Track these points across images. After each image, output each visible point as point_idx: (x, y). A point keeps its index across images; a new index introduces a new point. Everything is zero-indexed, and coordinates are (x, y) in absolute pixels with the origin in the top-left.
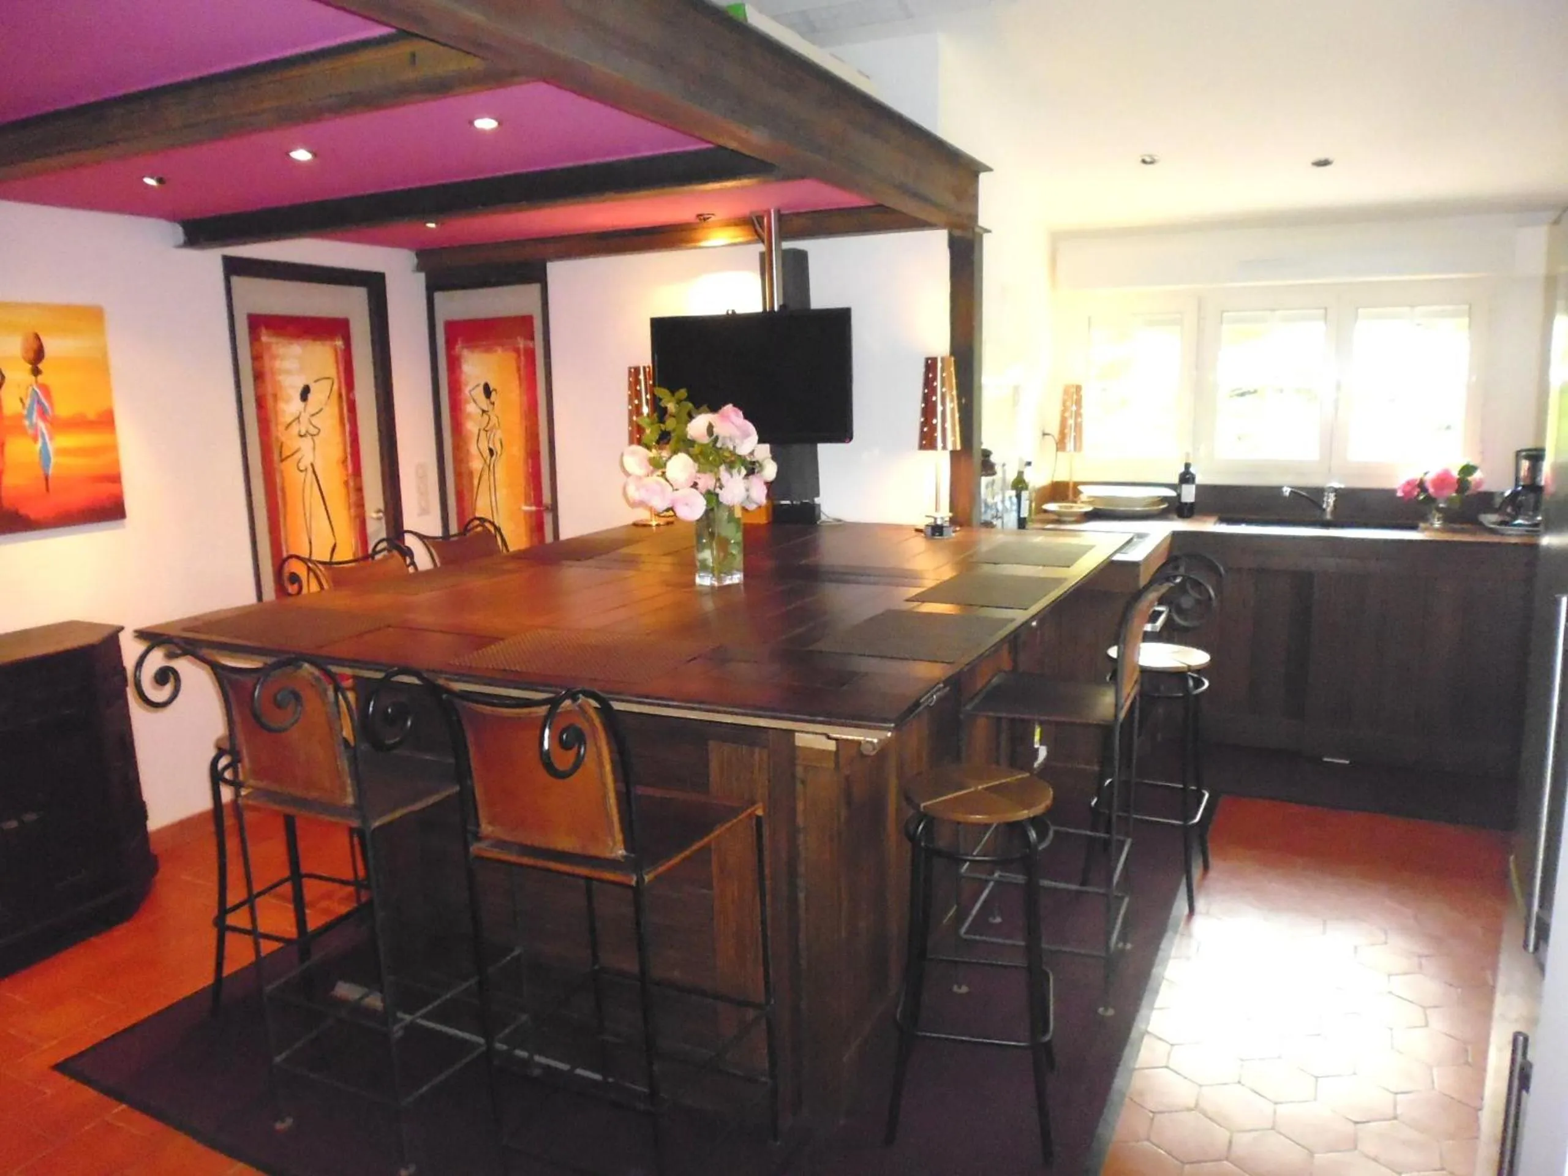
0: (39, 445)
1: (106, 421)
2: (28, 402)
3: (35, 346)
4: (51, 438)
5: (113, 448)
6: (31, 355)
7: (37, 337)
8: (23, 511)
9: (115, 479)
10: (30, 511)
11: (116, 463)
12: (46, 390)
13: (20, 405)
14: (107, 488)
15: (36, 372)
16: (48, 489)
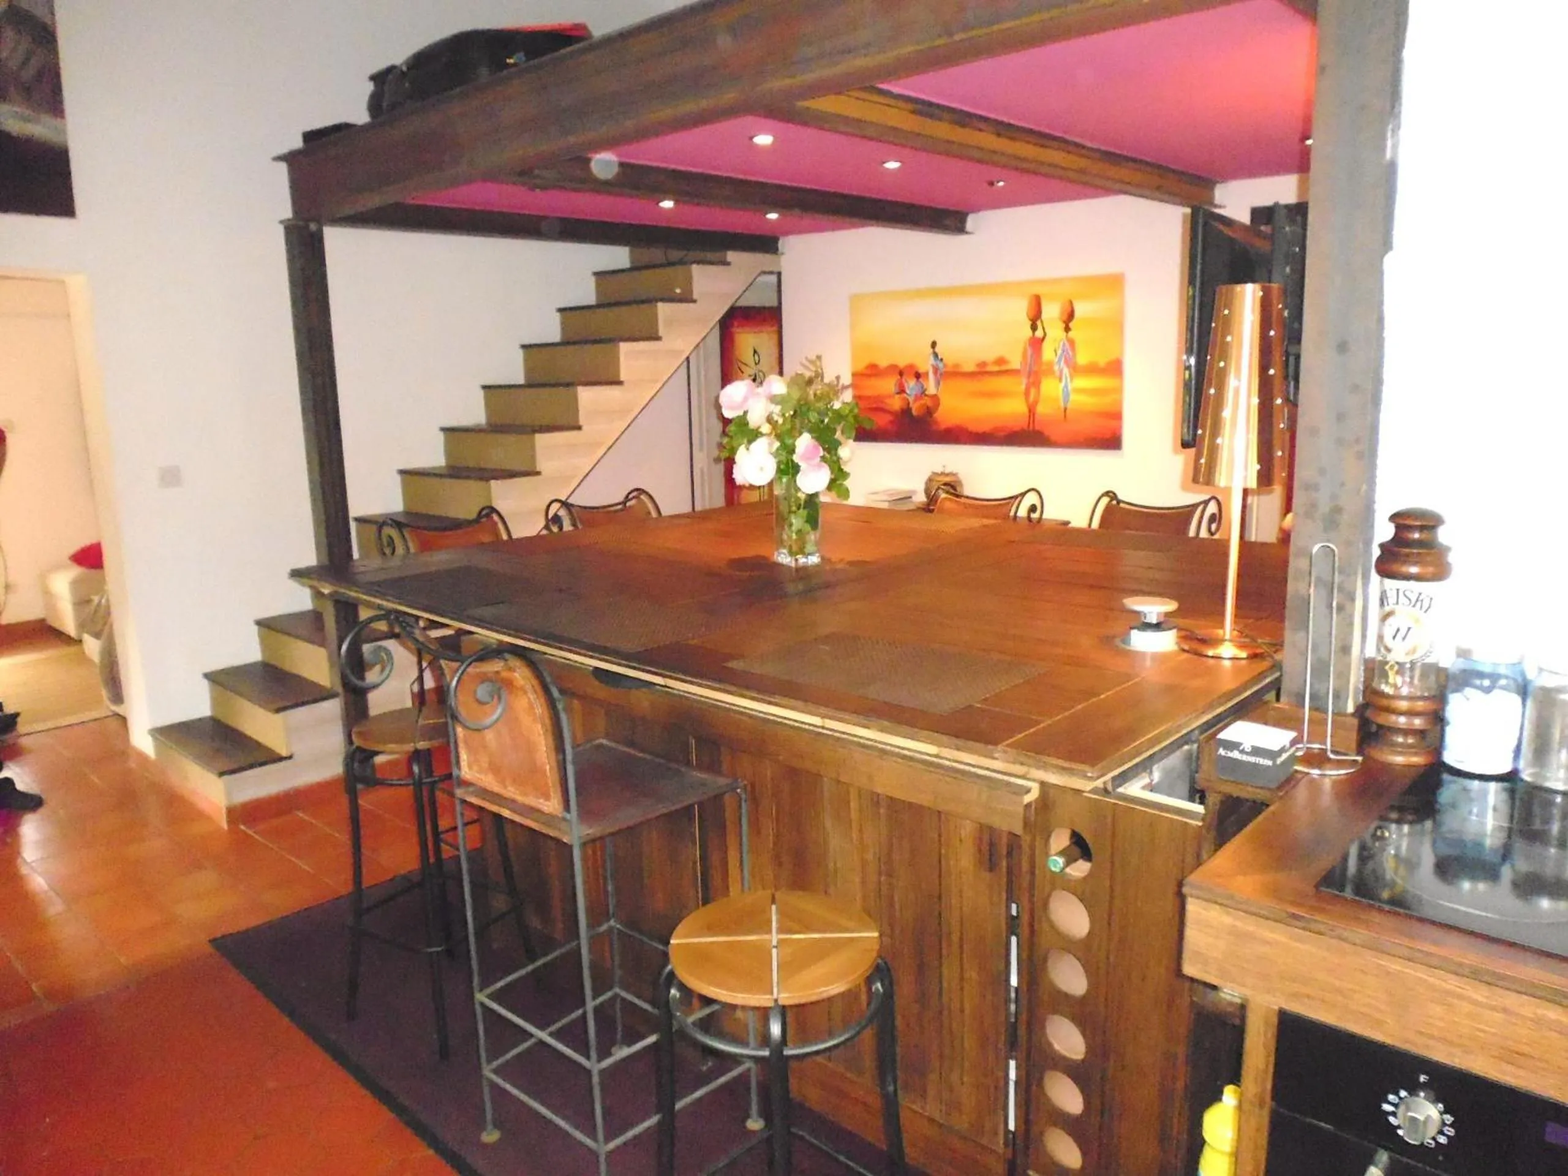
0: (1063, 384)
1: (1115, 368)
2: (1059, 352)
3: (1070, 309)
4: (1072, 380)
5: (1119, 390)
6: (1065, 317)
7: (1071, 303)
8: (1047, 433)
9: (1117, 416)
10: (1051, 432)
11: (1120, 403)
12: (1072, 343)
13: (1054, 354)
14: (1113, 423)
15: (1067, 329)
16: (1065, 416)
